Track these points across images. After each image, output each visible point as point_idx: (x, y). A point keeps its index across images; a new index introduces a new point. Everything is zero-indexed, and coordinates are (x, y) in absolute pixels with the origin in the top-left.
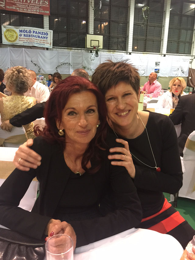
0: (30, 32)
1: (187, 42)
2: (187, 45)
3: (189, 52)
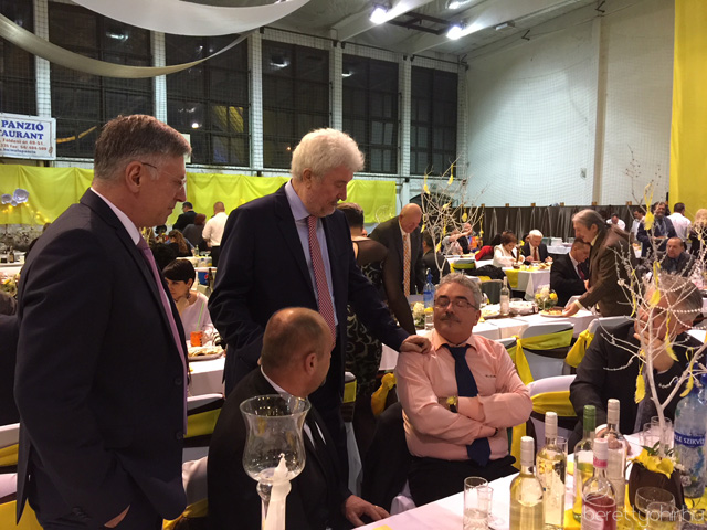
1: (387, 148)
2: (387, 153)
3: (393, 169)
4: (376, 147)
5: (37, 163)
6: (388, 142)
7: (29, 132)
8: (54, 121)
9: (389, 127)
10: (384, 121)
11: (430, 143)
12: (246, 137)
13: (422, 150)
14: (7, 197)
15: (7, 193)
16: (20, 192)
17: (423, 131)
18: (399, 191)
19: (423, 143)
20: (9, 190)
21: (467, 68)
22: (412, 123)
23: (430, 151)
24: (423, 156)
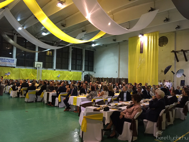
0: (5, 59)
1: (80, 65)
2: (80, 66)
3: (81, 70)
4: (78, 65)
5: (12, 67)
6: (80, 64)
7: (11, 61)
8: (16, 59)
9: (80, 61)
10: (79, 60)
11: (88, 65)
12: (52, 63)
13: (87, 66)
14: (6, 74)
15: (6, 73)
16: (9, 73)
17: (87, 62)
18: (82, 74)
19: (87, 65)
20: (7, 72)
21: (96, 50)
22: (85, 61)
23: (88, 66)
24: (87, 67)
